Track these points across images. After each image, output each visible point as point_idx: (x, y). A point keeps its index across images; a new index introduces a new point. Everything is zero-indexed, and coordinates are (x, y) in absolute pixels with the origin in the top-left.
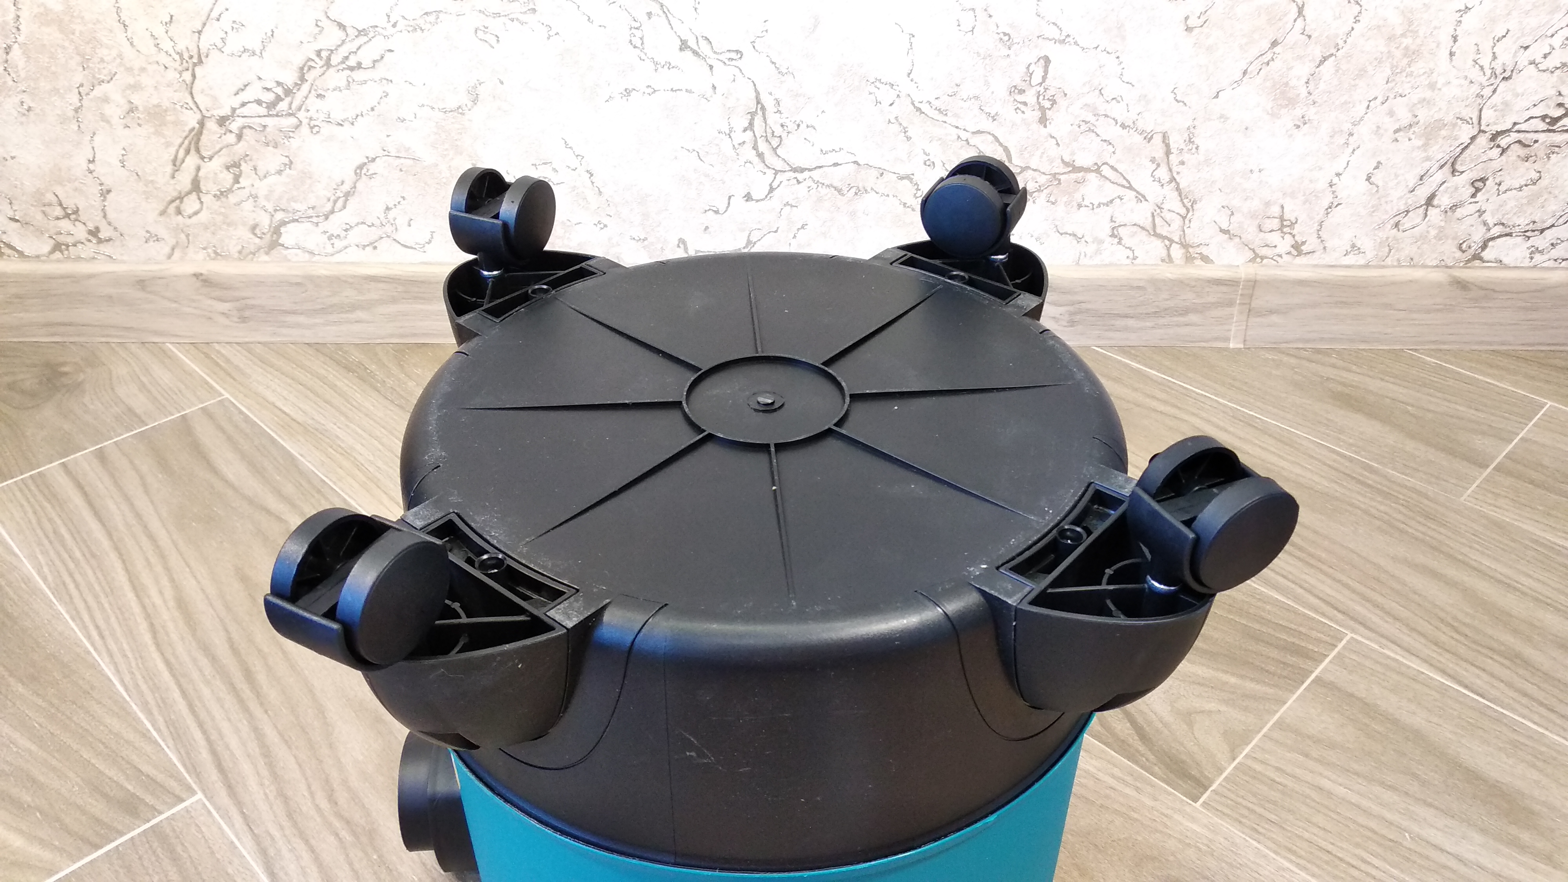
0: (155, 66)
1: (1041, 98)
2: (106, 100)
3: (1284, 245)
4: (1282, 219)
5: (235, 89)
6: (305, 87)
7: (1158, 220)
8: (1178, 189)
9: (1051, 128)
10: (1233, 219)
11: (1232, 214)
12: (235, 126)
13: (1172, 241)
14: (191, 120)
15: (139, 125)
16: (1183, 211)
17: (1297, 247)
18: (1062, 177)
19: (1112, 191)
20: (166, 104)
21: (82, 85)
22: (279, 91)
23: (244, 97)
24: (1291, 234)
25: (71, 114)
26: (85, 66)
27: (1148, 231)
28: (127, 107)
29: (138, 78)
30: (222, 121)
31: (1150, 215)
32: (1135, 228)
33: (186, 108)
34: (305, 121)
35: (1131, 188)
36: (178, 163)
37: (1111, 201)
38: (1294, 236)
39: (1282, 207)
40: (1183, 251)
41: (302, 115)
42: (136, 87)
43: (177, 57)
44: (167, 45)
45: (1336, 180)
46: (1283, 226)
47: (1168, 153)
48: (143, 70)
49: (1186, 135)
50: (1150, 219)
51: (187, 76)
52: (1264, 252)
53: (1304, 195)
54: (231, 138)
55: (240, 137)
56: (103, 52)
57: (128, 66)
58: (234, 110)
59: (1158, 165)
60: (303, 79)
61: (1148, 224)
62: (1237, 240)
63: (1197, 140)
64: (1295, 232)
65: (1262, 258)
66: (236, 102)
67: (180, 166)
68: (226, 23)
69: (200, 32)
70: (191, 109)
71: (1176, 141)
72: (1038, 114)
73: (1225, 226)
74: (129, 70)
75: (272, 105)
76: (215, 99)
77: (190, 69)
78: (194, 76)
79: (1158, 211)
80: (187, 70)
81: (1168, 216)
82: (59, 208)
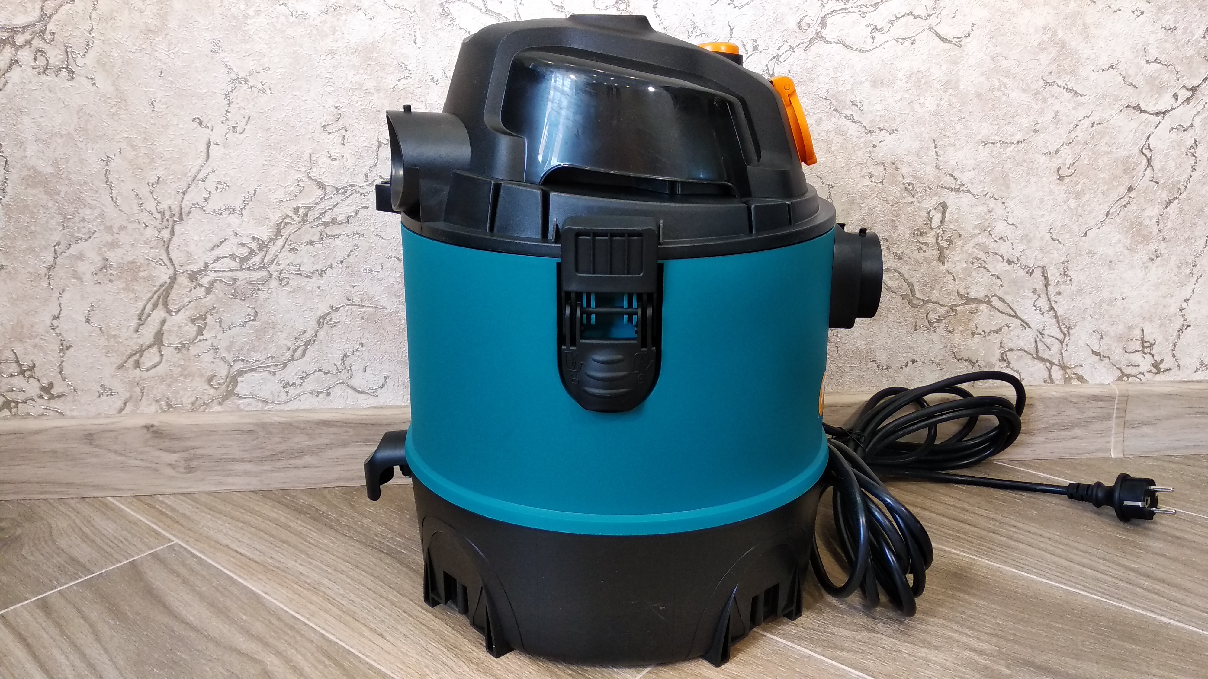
0: (136, 225)
1: (940, 238)
2: (81, 257)
3: (1146, 364)
4: (1143, 341)
5: (211, 245)
6: (280, 242)
7: (1040, 345)
8: (1056, 317)
9: (948, 265)
10: (1103, 342)
11: (1102, 337)
12: (205, 281)
13: (1052, 363)
14: (163, 275)
15: (111, 281)
16: (1060, 336)
17: (1156, 366)
18: (958, 308)
19: (1000, 320)
20: (141, 260)
21: (58, 244)
22: (254, 246)
23: (218, 252)
24: (1150, 353)
25: (43, 271)
26: (65, 225)
27: (1032, 355)
28: (100, 264)
29: (116, 236)
30: (193, 277)
31: (1033, 340)
32: (1022, 353)
33: (160, 264)
34: (275, 274)
35: (1017, 317)
36: (143, 318)
37: (1000, 329)
38: (1153, 356)
39: (1143, 330)
40: (1062, 372)
41: (272, 268)
42: (114, 245)
43: (159, 216)
44: (150, 205)
45: (1184, 305)
46: (1144, 347)
47: (1047, 285)
48: (122, 228)
49: (1061, 269)
50: (1033, 344)
51: (166, 234)
52: (1128, 371)
53: (1159, 320)
54: (201, 292)
55: (209, 291)
56: (86, 212)
57: (108, 224)
58: (206, 265)
59: (1039, 296)
60: (278, 234)
61: (1031, 348)
62: (1106, 360)
63: (1070, 273)
64: (1153, 352)
65: (1129, 376)
66: (210, 257)
67: (146, 319)
68: (210, 185)
69: (184, 193)
70: (165, 265)
71: (1053, 275)
72: (936, 253)
73: (1096, 349)
74: (109, 229)
75: (244, 260)
76: (189, 254)
77: (170, 227)
78: (172, 233)
79: (1040, 336)
80: (167, 228)
81: (1048, 341)
82: (15, 365)
